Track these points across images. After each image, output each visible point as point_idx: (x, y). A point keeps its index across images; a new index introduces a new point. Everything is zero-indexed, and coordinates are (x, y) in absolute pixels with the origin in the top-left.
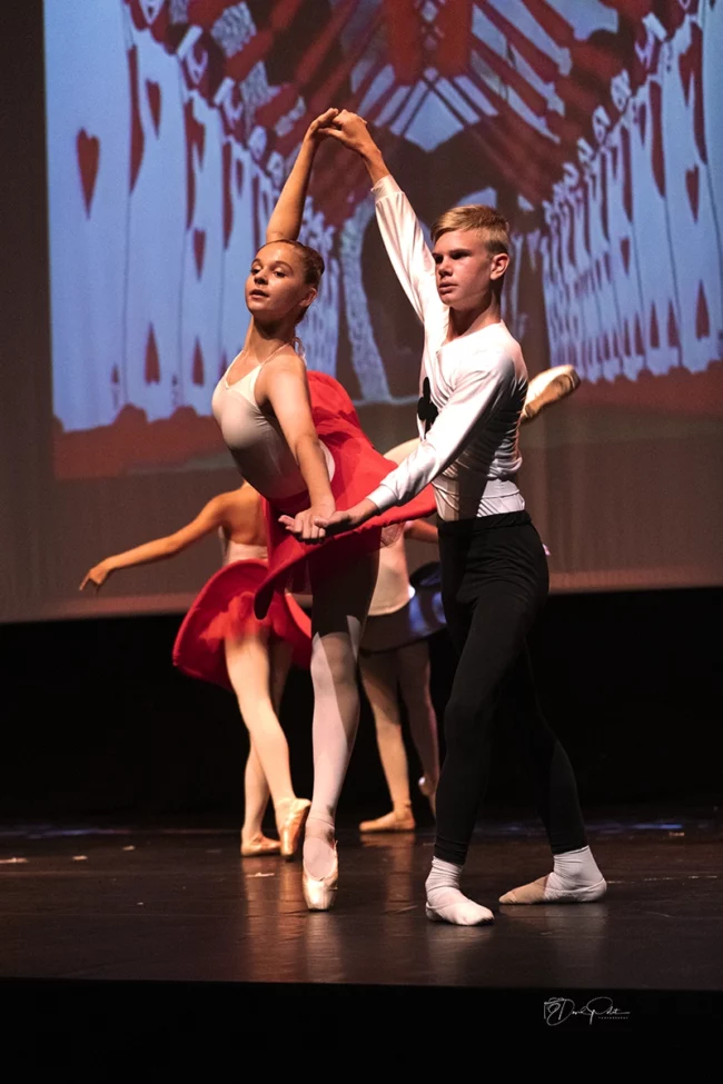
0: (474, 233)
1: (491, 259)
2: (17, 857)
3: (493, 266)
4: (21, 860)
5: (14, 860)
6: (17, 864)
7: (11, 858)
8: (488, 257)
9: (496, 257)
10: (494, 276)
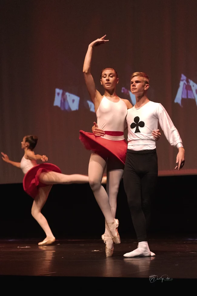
0: (142, 78)
1: (145, 85)
2: (28, 246)
3: (145, 87)
4: (28, 247)
5: (27, 247)
6: (28, 248)
7: (26, 246)
8: (144, 84)
9: (146, 85)
10: (145, 89)
